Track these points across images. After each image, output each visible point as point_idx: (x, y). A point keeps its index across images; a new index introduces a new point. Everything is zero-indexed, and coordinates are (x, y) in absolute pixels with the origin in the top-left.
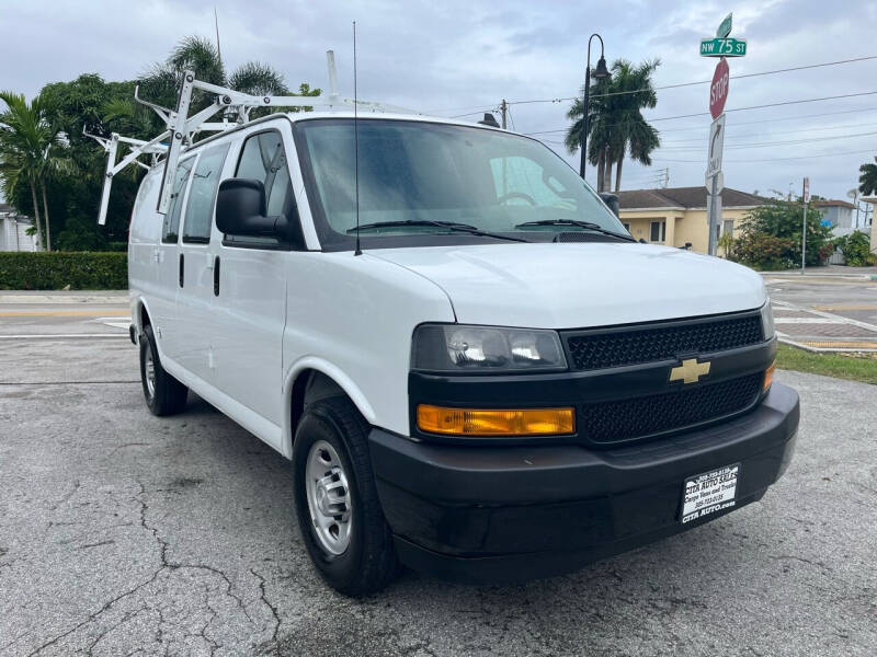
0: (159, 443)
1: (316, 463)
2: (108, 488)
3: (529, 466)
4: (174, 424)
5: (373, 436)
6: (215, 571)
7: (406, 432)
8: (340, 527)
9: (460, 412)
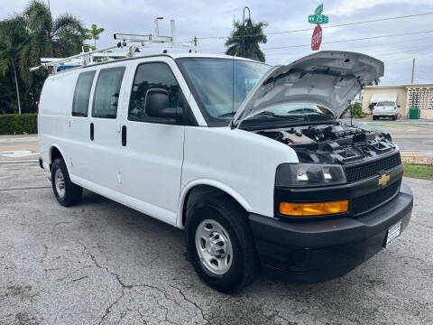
1: (202, 231)
2: (65, 248)
3: (335, 229)
4: (78, 210)
5: (251, 218)
6: (152, 287)
7: (271, 215)
8: (219, 261)
9: (300, 205)
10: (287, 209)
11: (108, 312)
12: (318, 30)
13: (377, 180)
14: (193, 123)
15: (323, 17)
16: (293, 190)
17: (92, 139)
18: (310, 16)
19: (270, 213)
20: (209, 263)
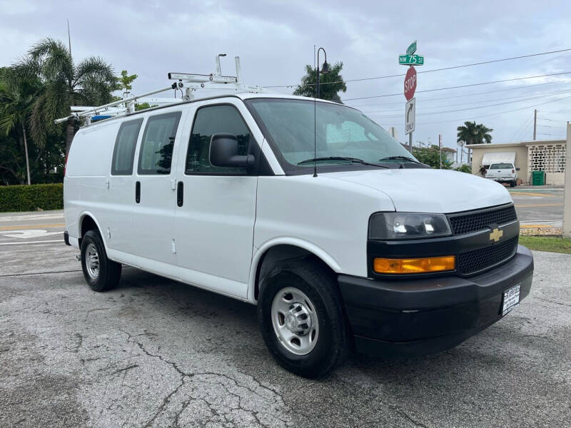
0: (118, 307)
1: (280, 304)
2: (105, 336)
3: (440, 287)
4: (115, 295)
6: (219, 375)
7: (365, 274)
8: (301, 340)
9: (398, 261)
10: (383, 266)
11: (166, 401)
12: (411, 73)
13: (488, 234)
14: (267, 171)
15: (417, 57)
16: (388, 243)
17: (138, 201)
18: (401, 57)
19: (362, 271)
20: (289, 343)
